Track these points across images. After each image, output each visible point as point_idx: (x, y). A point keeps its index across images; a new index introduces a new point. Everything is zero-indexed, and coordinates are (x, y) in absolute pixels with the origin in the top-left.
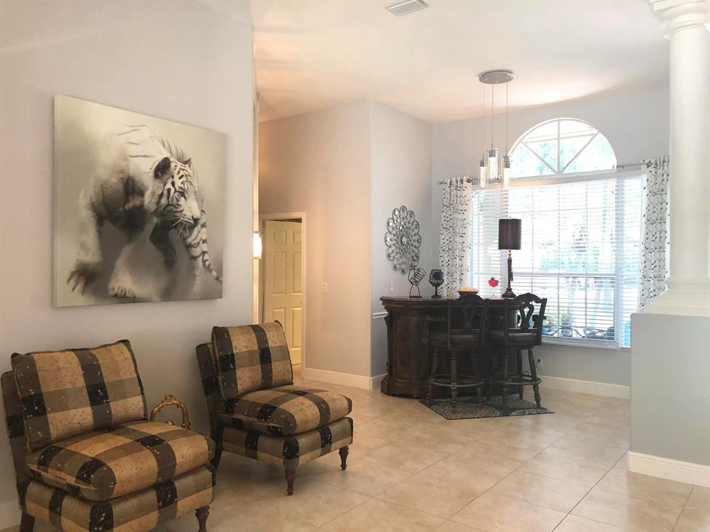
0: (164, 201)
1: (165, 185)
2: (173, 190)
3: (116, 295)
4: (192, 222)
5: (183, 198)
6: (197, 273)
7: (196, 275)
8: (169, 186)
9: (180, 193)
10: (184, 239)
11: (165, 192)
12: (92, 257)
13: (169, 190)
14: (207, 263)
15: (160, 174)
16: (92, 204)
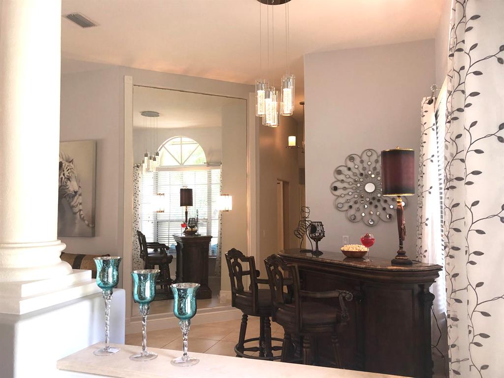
2: (64, 177)
4: (73, 193)
7: (75, 223)
9: (68, 179)
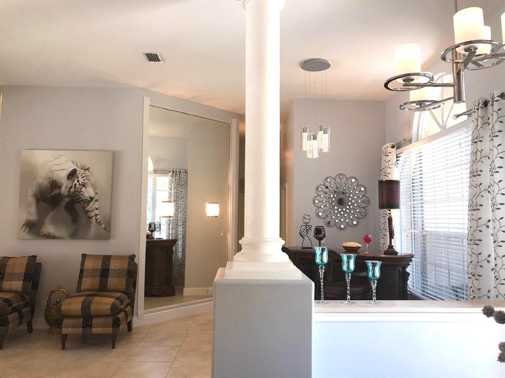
0: (72, 190)
1: (73, 182)
2: (78, 184)
3: (45, 235)
5: (84, 188)
6: (92, 225)
7: (91, 227)
8: (76, 182)
9: (82, 185)
10: (84, 208)
11: (74, 186)
12: (33, 217)
13: (76, 184)
14: (99, 220)
15: (70, 177)
16: (34, 194)
